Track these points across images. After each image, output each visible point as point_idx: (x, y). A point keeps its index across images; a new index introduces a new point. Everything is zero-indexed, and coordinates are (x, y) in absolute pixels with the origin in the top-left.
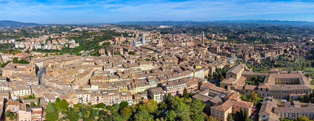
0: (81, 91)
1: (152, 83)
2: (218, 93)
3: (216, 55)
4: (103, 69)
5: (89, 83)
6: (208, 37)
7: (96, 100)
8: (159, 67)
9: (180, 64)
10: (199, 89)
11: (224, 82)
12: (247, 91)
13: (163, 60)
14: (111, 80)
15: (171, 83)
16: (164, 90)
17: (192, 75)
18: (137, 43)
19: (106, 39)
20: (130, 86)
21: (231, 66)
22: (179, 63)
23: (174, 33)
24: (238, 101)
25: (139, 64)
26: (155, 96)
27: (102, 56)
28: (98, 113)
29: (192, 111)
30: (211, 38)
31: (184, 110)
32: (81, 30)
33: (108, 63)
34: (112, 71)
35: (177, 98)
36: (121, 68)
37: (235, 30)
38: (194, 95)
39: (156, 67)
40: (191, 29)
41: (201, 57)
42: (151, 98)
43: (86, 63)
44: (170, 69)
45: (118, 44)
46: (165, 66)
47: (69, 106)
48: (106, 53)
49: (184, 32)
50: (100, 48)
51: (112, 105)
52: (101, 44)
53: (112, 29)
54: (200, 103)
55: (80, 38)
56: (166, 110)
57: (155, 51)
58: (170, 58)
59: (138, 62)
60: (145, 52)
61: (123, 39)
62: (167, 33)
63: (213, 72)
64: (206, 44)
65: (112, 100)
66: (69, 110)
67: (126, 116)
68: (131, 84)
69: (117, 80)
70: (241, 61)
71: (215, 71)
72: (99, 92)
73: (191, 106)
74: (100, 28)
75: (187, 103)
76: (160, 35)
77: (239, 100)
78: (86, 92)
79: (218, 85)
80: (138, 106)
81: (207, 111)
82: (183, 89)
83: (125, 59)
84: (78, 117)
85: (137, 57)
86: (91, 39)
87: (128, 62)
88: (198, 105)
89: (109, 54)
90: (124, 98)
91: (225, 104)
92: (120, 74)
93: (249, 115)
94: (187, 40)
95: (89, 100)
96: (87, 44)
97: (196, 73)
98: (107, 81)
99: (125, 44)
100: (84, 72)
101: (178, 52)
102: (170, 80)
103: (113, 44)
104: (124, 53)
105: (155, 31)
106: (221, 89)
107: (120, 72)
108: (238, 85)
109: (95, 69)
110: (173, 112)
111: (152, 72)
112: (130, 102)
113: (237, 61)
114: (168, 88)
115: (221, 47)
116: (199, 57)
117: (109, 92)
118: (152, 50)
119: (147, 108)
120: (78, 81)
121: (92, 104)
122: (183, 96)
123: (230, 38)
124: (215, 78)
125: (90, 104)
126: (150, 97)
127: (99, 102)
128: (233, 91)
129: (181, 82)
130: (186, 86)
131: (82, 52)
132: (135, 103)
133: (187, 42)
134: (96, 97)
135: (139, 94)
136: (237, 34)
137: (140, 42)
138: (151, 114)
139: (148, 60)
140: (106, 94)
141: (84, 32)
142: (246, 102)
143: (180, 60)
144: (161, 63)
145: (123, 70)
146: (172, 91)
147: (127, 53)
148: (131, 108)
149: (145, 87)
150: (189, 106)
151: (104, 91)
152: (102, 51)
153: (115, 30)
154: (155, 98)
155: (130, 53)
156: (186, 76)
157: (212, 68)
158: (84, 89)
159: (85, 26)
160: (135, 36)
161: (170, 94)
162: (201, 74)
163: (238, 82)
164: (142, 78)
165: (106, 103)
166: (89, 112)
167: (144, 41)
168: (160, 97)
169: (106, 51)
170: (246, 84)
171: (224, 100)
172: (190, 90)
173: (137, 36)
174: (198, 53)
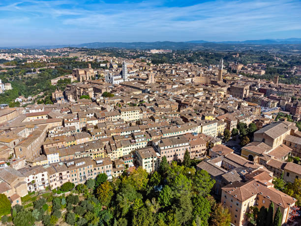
0: (30, 169)
1: (140, 140)
2: (237, 166)
3: (241, 100)
4: (63, 124)
5: (43, 152)
6: (229, 69)
7: (58, 179)
8: (150, 116)
9: (181, 111)
10: (208, 154)
11: (249, 148)
12: (288, 174)
13: (156, 105)
14: (79, 142)
15: (167, 140)
16: (157, 151)
17: (198, 130)
18: (114, 78)
19: (62, 74)
20: (108, 147)
21: (266, 122)
22: (179, 110)
23: (174, 62)
24: (268, 187)
25: (120, 112)
26: (144, 161)
27: (59, 102)
28: (64, 202)
29: (195, 190)
30: (235, 72)
31: (183, 186)
32: (10, 59)
33: (71, 112)
34: (78, 126)
35: (175, 165)
36: (92, 119)
37: (285, 58)
38: (199, 162)
39: (145, 115)
40: (202, 55)
41: (215, 102)
42: (139, 165)
43: (31, 118)
44: (166, 118)
45: (83, 81)
46: (158, 114)
47: (13, 204)
48: (66, 98)
49: (190, 60)
50: (54, 89)
51: (83, 182)
52: (54, 82)
53: (71, 56)
54: (208, 178)
55: (11, 74)
56: (159, 186)
57: (144, 91)
58: (165, 101)
59: (118, 108)
60: (129, 93)
61: (92, 72)
62: (162, 63)
63: (231, 129)
64: (225, 81)
65: (83, 175)
66: (15, 211)
67: (106, 200)
68: (109, 144)
69: (87, 139)
70: (286, 116)
71: (235, 127)
72: (61, 164)
73: (194, 180)
74: (48, 54)
75: (188, 176)
76: (152, 65)
77: (271, 187)
78: (40, 169)
79: (238, 151)
80: (121, 180)
81: (216, 193)
82: (184, 152)
83: (98, 104)
84: (32, 219)
85: (116, 101)
86: (34, 75)
87: (103, 109)
88: (204, 181)
89: (71, 98)
90: (101, 168)
91: (244, 188)
92: (91, 130)
93: (284, 221)
94: (194, 73)
95: (47, 182)
96: (27, 84)
97: (205, 128)
98: (72, 143)
99: (96, 81)
100: (31, 134)
101: (179, 92)
102: (165, 136)
103: (76, 82)
104: (95, 95)
105: (143, 58)
106: (242, 160)
107: (92, 127)
108: (273, 157)
109: (50, 125)
110: (168, 189)
111: (139, 124)
112: (110, 173)
113: (279, 116)
114: (162, 148)
115: (250, 88)
116: (211, 102)
117: (76, 161)
118: (139, 89)
119: (133, 182)
120: (22, 152)
121: (53, 188)
122: (184, 163)
123: (271, 73)
124: (234, 140)
125: (49, 188)
126: (137, 164)
127: (64, 182)
128: (262, 167)
129: (180, 139)
130: (188, 147)
131: (19, 100)
132: (117, 176)
133: (193, 76)
134: (57, 174)
135: (121, 160)
136: (286, 66)
137: (120, 77)
138: (138, 191)
139: (133, 105)
140: (72, 165)
141: (18, 62)
142: (282, 194)
143: (181, 105)
144: (152, 109)
145: (95, 122)
146: (168, 153)
147: (100, 95)
148: (111, 183)
149: (129, 148)
150: (191, 181)
151: (70, 161)
152: (58, 94)
153: (76, 58)
154: (144, 165)
155: (105, 95)
156: (190, 131)
157: (232, 122)
158: (35, 164)
159: (17, 51)
160: (111, 66)
161: (164, 158)
162: (213, 130)
163: (274, 153)
164: (125, 133)
165: (75, 181)
166: (50, 204)
167: (126, 75)
168: (151, 163)
169: (64, 94)
170: (288, 161)
171: (245, 180)
172: (194, 154)
173: (115, 66)
174: (211, 95)
